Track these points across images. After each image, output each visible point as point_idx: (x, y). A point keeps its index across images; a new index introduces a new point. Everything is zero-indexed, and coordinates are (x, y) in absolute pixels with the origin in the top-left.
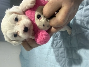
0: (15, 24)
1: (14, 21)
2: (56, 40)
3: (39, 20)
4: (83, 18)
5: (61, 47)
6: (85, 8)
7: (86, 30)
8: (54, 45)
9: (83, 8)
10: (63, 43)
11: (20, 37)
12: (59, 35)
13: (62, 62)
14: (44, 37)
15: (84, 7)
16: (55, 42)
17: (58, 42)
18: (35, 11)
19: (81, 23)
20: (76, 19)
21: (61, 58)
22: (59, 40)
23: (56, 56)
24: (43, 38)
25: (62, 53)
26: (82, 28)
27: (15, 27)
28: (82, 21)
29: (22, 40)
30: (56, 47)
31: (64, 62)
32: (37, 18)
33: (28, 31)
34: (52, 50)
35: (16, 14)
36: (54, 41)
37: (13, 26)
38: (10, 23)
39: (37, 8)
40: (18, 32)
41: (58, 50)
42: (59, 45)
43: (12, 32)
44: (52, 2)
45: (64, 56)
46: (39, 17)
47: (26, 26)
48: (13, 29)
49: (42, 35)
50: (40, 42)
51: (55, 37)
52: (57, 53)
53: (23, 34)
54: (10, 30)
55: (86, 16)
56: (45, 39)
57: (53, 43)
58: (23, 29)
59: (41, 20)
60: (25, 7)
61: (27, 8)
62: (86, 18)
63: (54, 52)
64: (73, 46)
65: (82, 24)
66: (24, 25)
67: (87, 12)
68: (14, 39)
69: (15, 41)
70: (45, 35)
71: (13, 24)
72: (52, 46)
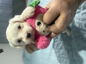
0: (19, 31)
1: (17, 29)
2: (57, 41)
3: (40, 27)
4: (81, 22)
5: (61, 49)
6: (82, 12)
7: (84, 32)
8: (55, 47)
9: (80, 12)
10: (63, 45)
11: (24, 42)
12: (59, 36)
13: (63, 63)
14: (44, 42)
15: (82, 10)
16: (56, 43)
17: (59, 44)
18: (35, 19)
19: (79, 26)
20: (74, 22)
21: (62, 59)
22: (59, 41)
23: (57, 57)
24: (43, 44)
25: (63, 54)
26: (81, 31)
27: (19, 34)
28: (80, 24)
29: (25, 44)
30: (57, 48)
31: (65, 62)
32: (37, 25)
33: (31, 37)
34: (53, 51)
35: (19, 23)
36: (54, 42)
37: (17, 33)
38: (14, 31)
39: (37, 17)
40: (21, 38)
41: (59, 51)
42: (59, 46)
43: (16, 39)
44: (52, 11)
45: (65, 57)
46: (39, 24)
47: (29, 32)
48: (17, 36)
49: (42, 41)
50: (41, 47)
51: (56, 39)
52: (58, 54)
53: (26, 39)
54: (14, 37)
55: (84, 20)
56: (46, 44)
57: (54, 45)
58: (26, 35)
59: (41, 27)
60: (26, 17)
61: (28, 17)
62: (83, 22)
63: (56, 53)
64: (74, 48)
65: (81, 27)
66: (27, 32)
67: (84, 15)
68: (18, 44)
69: (18, 46)
70: (45, 41)
71: (17, 32)
72: (53, 47)
